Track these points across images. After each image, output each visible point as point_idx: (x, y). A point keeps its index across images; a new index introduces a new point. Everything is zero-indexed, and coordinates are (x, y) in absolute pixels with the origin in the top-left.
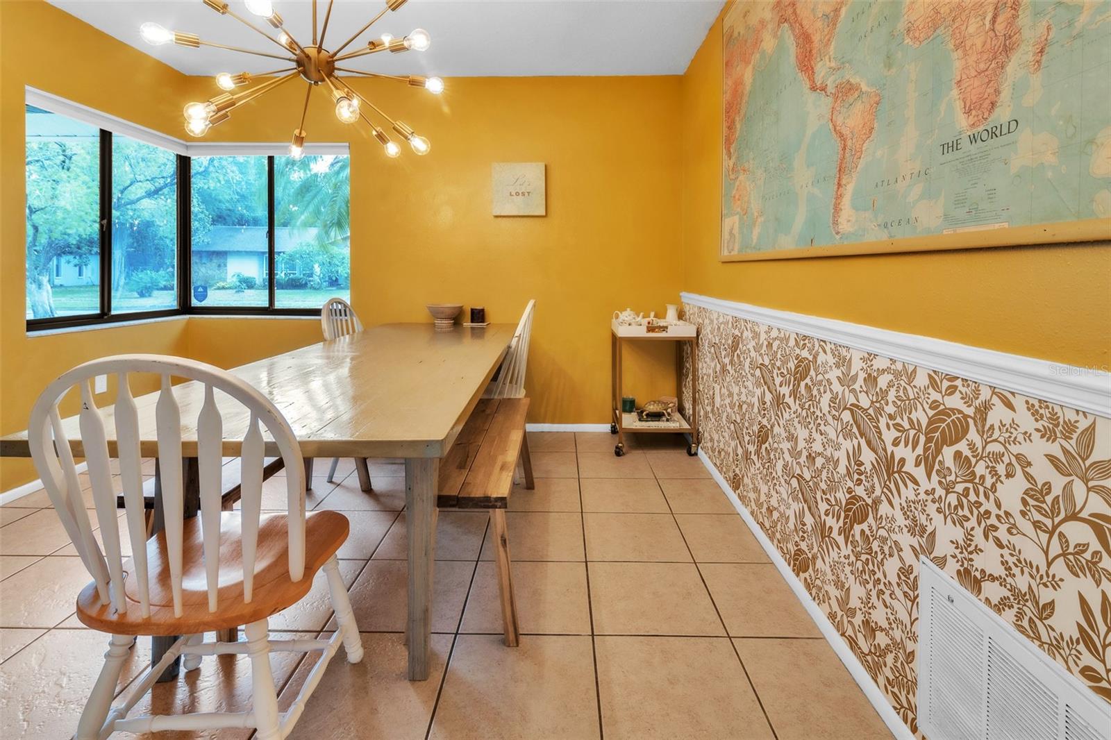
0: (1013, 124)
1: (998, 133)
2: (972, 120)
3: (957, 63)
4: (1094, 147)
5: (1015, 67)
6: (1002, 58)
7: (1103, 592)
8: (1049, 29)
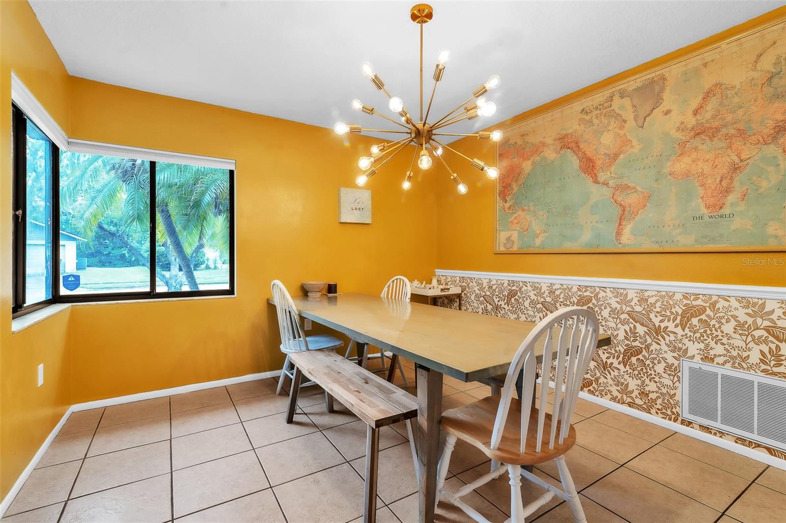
0: (731, 215)
1: (724, 216)
2: (709, 211)
3: (701, 191)
4: (767, 226)
5: (731, 198)
6: (726, 194)
7: (769, 347)
8: (747, 189)
